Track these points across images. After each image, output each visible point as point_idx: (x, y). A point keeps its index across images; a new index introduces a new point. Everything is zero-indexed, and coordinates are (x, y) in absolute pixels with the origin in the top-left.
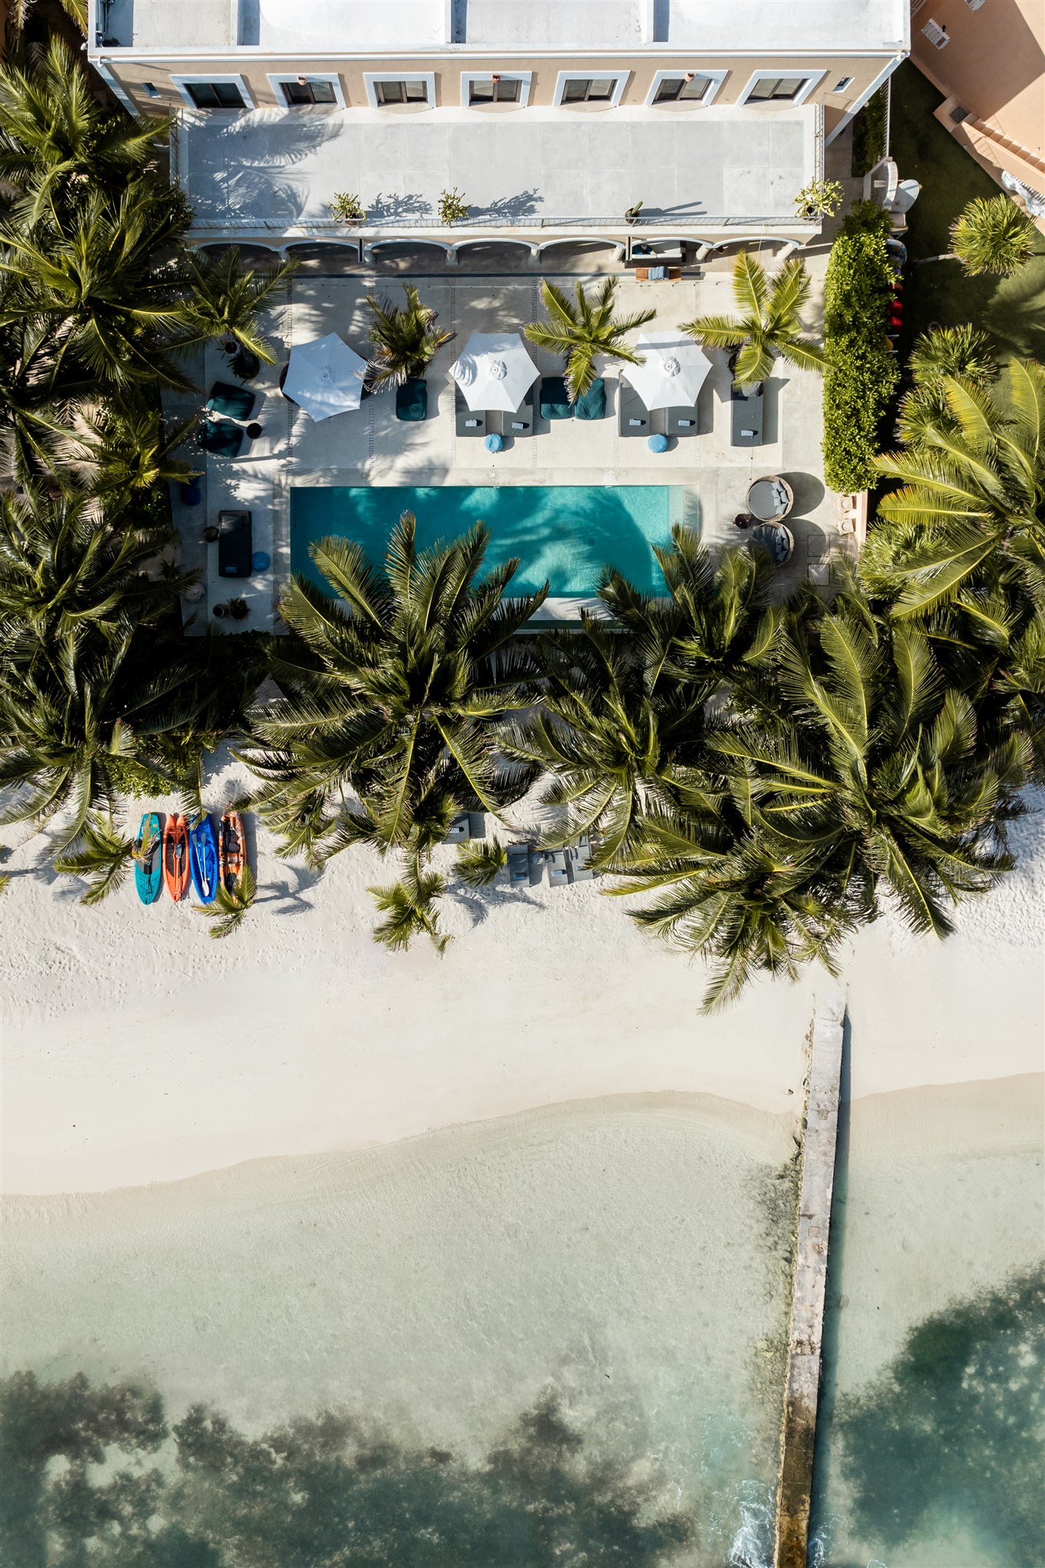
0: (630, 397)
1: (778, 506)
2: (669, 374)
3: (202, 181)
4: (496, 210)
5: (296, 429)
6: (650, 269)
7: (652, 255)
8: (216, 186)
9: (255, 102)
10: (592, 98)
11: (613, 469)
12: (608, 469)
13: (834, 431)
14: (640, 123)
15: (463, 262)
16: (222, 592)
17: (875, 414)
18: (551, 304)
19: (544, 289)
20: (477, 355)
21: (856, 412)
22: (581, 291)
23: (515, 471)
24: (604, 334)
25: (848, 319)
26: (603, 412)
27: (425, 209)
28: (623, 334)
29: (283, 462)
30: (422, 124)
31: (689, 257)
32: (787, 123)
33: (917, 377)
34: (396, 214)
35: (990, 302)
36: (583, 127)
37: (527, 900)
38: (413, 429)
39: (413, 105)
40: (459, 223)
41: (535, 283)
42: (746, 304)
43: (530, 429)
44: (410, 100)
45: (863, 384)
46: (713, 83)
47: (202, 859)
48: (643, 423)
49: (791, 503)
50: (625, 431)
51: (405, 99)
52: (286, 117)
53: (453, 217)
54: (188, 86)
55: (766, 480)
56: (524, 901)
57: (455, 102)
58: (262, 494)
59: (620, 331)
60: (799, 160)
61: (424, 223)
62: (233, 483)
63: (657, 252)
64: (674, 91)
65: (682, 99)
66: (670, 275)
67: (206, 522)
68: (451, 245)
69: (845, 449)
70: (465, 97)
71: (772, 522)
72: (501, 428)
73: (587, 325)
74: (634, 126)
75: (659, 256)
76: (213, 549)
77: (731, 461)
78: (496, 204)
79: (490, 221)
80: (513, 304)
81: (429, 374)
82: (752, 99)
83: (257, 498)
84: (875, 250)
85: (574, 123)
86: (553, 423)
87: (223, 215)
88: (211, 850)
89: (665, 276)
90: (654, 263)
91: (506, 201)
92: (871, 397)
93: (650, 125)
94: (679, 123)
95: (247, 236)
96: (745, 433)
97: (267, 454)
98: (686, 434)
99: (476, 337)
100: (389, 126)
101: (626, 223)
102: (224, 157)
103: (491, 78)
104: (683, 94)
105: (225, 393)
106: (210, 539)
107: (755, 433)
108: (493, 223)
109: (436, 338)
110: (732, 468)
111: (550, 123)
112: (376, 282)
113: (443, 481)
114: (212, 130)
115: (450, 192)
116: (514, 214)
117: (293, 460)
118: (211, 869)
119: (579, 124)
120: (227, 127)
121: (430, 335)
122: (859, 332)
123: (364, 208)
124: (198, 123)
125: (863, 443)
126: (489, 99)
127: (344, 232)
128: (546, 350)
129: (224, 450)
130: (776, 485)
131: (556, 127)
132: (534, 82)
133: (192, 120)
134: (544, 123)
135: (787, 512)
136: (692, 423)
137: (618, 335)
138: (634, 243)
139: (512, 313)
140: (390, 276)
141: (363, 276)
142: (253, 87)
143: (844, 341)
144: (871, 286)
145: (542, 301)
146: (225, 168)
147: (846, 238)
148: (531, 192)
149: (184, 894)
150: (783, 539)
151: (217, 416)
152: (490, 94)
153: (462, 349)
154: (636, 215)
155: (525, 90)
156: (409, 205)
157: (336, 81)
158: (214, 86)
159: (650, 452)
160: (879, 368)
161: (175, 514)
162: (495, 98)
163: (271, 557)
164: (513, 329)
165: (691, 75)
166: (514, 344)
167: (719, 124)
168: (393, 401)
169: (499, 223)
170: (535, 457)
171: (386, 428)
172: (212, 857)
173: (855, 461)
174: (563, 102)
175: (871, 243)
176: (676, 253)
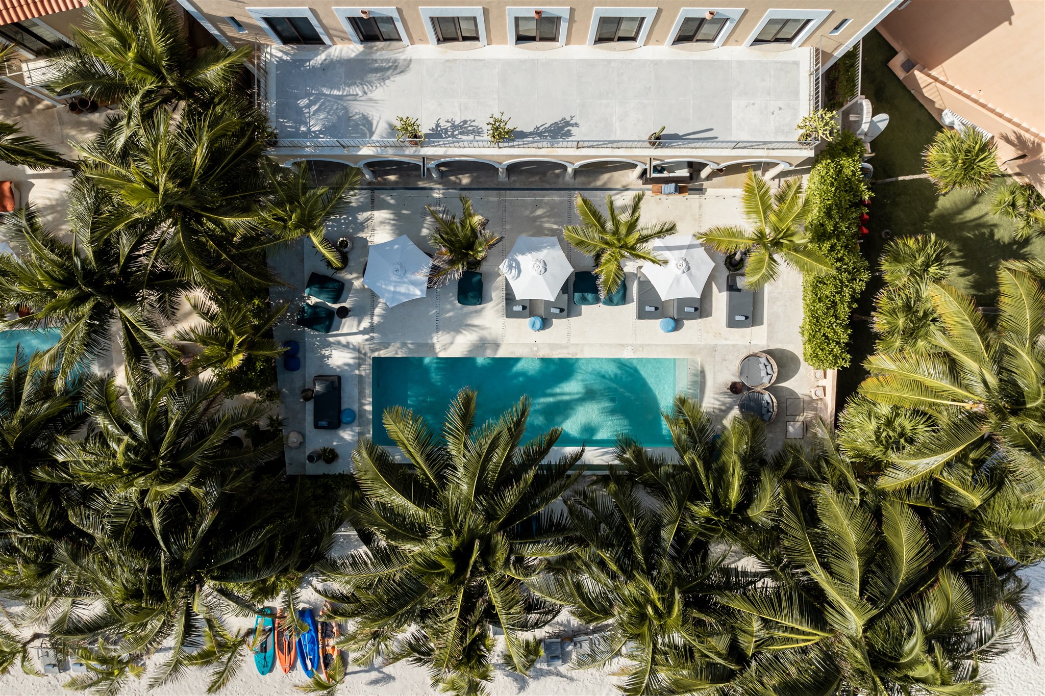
0: (647, 288)
1: (765, 376)
2: (680, 272)
3: (287, 107)
4: (539, 133)
5: (378, 311)
6: (663, 185)
7: (665, 174)
8: (299, 111)
9: (331, 37)
10: (621, 39)
11: (631, 345)
12: (627, 345)
13: (815, 319)
14: (661, 61)
15: (513, 178)
16: (318, 440)
17: (850, 307)
18: (585, 214)
19: (579, 201)
20: (523, 254)
21: (834, 304)
22: (611, 203)
23: (553, 346)
24: (631, 240)
25: (830, 228)
26: (624, 299)
27: (477, 132)
28: (647, 241)
29: (367, 337)
30: (475, 60)
31: (694, 176)
32: (786, 63)
33: (887, 278)
34: (453, 136)
35: (931, 214)
36: (613, 64)
37: (559, 674)
38: (471, 312)
39: (468, 43)
40: (506, 144)
41: (570, 196)
42: (754, 216)
43: (565, 313)
44: (465, 39)
45: (841, 282)
46: (728, 23)
47: (306, 642)
48: (656, 309)
49: (775, 375)
50: (642, 315)
51: (460, 38)
52: (362, 53)
53: (500, 138)
54: (268, 20)
55: (754, 355)
56: (557, 675)
57: (503, 41)
58: (351, 361)
59: (644, 239)
60: (796, 93)
61: (476, 144)
62: (327, 353)
63: (669, 172)
64: (691, 34)
65: (697, 41)
66: (680, 190)
67: (304, 386)
68: (500, 164)
69: (824, 334)
70: (512, 37)
71: (759, 389)
72: (541, 311)
73: (616, 233)
74: (656, 63)
75: (671, 175)
76: (310, 406)
77: (726, 339)
78: (538, 128)
79: (533, 142)
80: (554, 212)
81: (484, 268)
82: (757, 41)
83: (346, 364)
84: (852, 171)
85: (604, 60)
86: (584, 308)
87: (305, 135)
88: (312, 636)
89: (676, 191)
90: (667, 181)
91: (547, 126)
92: (847, 292)
93: (670, 63)
94: (695, 61)
95: (325, 153)
96: (738, 318)
97: (355, 330)
98: (690, 317)
99: (523, 239)
100: (447, 61)
101: (649, 145)
102: (306, 86)
103: (533, 15)
104: (699, 37)
105: (320, 281)
106: (307, 399)
107: (747, 318)
108: (535, 145)
109: (487, 241)
110: (727, 345)
111: (585, 60)
112: (443, 194)
113: (495, 354)
114: (297, 63)
115: (497, 116)
116: (553, 137)
117: (375, 335)
118: (313, 650)
119: (609, 61)
120: (309, 61)
121: (481, 239)
122: (838, 240)
123: (424, 130)
124: (285, 58)
125: (839, 330)
126: (533, 39)
127: (410, 151)
128: (579, 250)
129: (318, 327)
130: (763, 360)
131: (590, 64)
132: (571, 20)
133: (280, 54)
134: (580, 60)
135: (772, 381)
136: (696, 309)
137: (643, 242)
138: (654, 163)
139: (553, 220)
140: (455, 189)
141: (432, 189)
142: (324, 21)
143: (827, 245)
144: (850, 201)
145: (577, 212)
146: (308, 95)
147: (829, 161)
148: (568, 119)
149: (292, 667)
150: (768, 403)
151: (313, 300)
152: (533, 34)
153: (511, 247)
154: (658, 138)
155: (564, 26)
156: (463, 129)
157: (395, 15)
158: (290, 20)
159: (661, 332)
160: (853, 269)
161: (280, 377)
162: (538, 38)
163: (357, 412)
164: (553, 233)
165: (711, 13)
166: (552, 246)
167: (728, 63)
168: (455, 290)
169: (540, 145)
170: (569, 335)
171: (449, 311)
172: (314, 641)
173: (833, 345)
174: (596, 42)
175: (850, 166)
176: (684, 173)
